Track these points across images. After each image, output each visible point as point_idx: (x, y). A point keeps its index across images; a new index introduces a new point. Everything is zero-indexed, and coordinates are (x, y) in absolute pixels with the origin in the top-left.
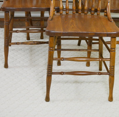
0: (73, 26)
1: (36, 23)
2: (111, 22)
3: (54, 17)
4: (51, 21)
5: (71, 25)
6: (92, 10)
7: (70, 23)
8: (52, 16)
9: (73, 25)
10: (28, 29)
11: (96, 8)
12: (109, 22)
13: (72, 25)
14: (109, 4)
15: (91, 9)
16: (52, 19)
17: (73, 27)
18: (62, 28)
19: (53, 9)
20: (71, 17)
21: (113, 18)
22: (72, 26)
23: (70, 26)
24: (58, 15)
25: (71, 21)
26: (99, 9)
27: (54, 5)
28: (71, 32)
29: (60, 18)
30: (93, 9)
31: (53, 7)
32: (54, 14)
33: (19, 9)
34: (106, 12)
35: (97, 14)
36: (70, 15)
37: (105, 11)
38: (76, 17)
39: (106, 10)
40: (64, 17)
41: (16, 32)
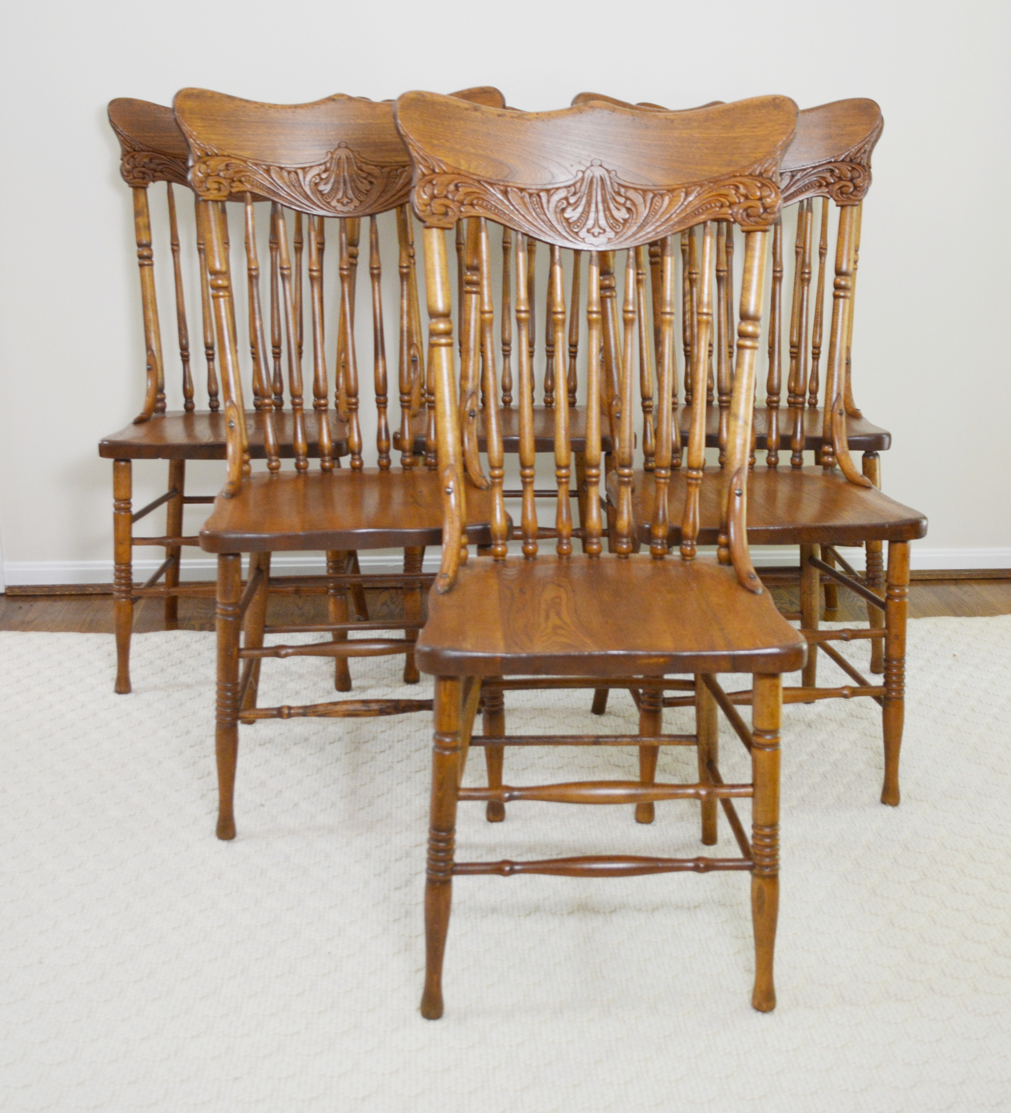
0: (558, 622)
1: (384, 604)
2: (753, 592)
3: (461, 574)
4: (446, 598)
5: (547, 617)
6: (657, 537)
7: (543, 606)
8: (451, 574)
9: (558, 614)
10: (341, 637)
11: (677, 524)
12: (744, 596)
13: (552, 615)
14: (740, 504)
15: (649, 531)
16: (452, 587)
17: (556, 627)
18: (499, 635)
19: (457, 534)
20: (551, 572)
21: (760, 571)
22: (554, 620)
23: (542, 620)
24: (485, 565)
25: (549, 594)
26: (688, 530)
27: (460, 517)
28: (548, 652)
29: (493, 583)
30: (661, 532)
31: (457, 525)
32: (463, 563)
33: (289, 537)
34: (727, 545)
35: (684, 555)
36: (545, 561)
37: (722, 538)
38: (577, 572)
39: (727, 533)
40: (511, 572)
41: (276, 652)
